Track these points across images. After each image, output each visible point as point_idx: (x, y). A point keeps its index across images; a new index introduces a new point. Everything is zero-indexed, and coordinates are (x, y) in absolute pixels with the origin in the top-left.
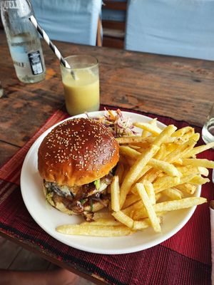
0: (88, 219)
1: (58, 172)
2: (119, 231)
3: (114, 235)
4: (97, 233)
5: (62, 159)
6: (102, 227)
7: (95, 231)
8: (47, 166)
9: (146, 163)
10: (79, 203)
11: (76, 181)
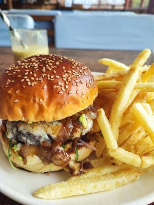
0: (76, 172)
1: (28, 100)
2: (123, 178)
3: (118, 185)
4: (95, 187)
5: (32, 81)
6: (98, 178)
7: (92, 185)
8: (10, 96)
9: (133, 87)
10: (61, 149)
11: (56, 111)
